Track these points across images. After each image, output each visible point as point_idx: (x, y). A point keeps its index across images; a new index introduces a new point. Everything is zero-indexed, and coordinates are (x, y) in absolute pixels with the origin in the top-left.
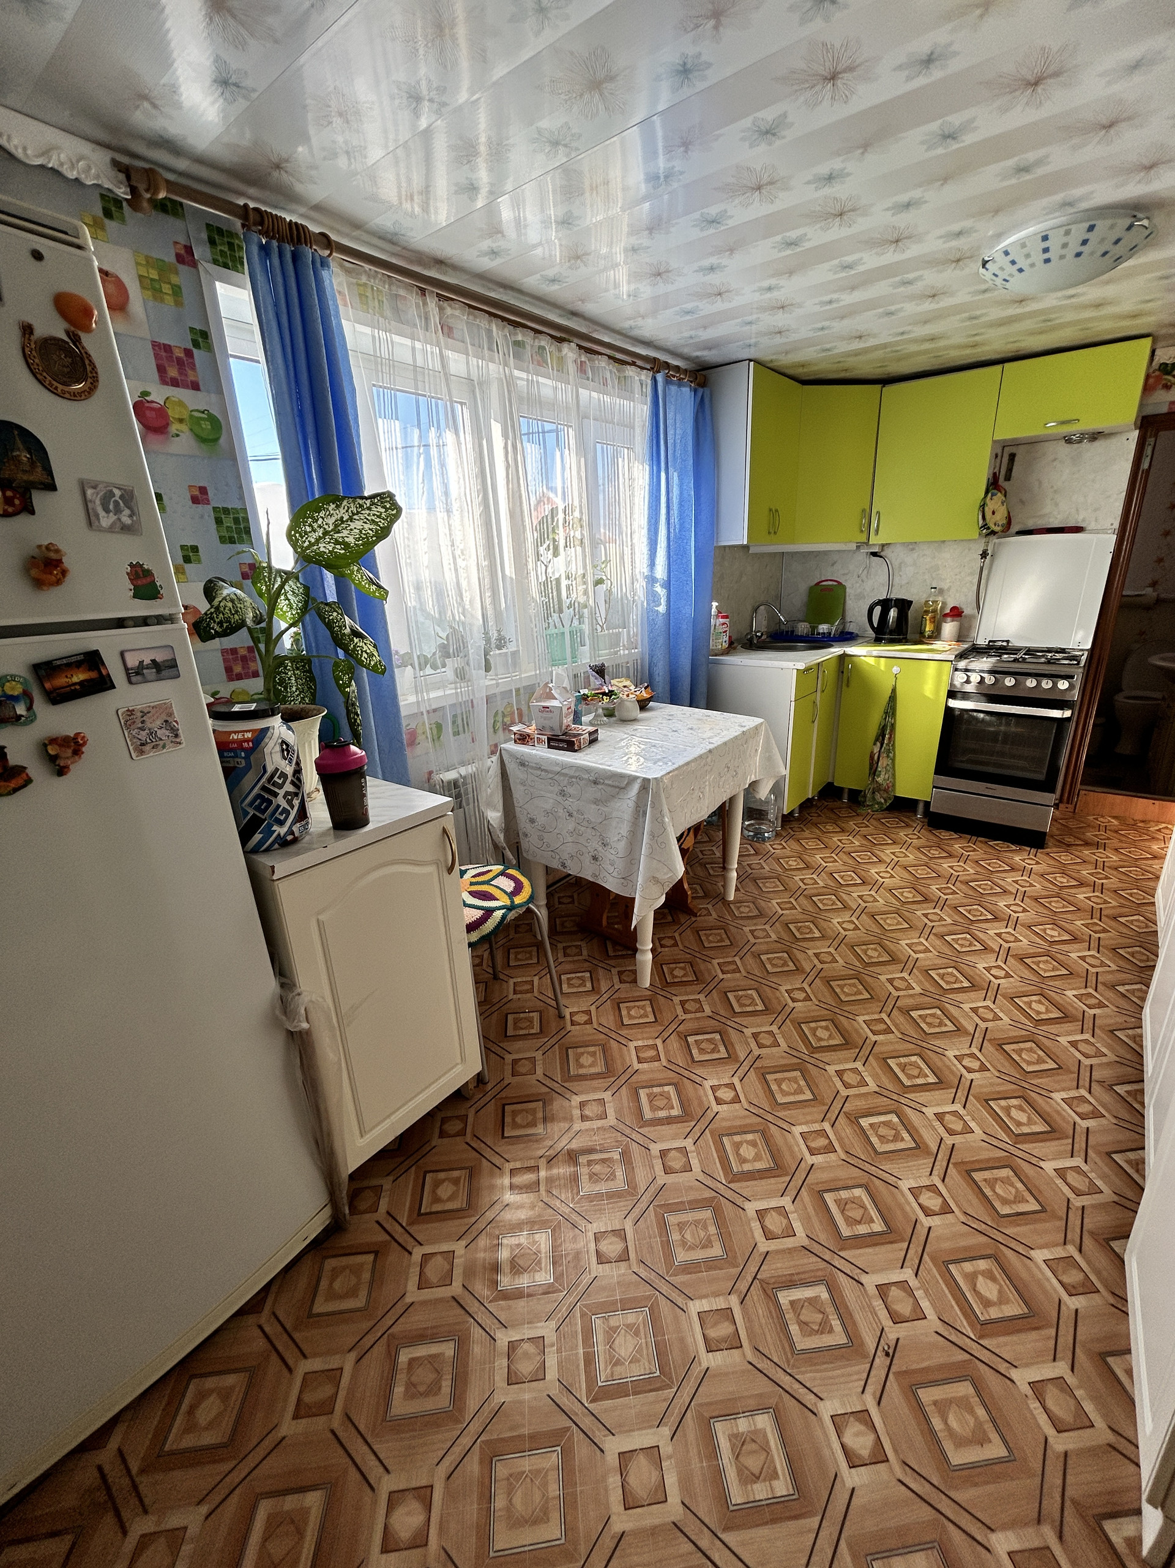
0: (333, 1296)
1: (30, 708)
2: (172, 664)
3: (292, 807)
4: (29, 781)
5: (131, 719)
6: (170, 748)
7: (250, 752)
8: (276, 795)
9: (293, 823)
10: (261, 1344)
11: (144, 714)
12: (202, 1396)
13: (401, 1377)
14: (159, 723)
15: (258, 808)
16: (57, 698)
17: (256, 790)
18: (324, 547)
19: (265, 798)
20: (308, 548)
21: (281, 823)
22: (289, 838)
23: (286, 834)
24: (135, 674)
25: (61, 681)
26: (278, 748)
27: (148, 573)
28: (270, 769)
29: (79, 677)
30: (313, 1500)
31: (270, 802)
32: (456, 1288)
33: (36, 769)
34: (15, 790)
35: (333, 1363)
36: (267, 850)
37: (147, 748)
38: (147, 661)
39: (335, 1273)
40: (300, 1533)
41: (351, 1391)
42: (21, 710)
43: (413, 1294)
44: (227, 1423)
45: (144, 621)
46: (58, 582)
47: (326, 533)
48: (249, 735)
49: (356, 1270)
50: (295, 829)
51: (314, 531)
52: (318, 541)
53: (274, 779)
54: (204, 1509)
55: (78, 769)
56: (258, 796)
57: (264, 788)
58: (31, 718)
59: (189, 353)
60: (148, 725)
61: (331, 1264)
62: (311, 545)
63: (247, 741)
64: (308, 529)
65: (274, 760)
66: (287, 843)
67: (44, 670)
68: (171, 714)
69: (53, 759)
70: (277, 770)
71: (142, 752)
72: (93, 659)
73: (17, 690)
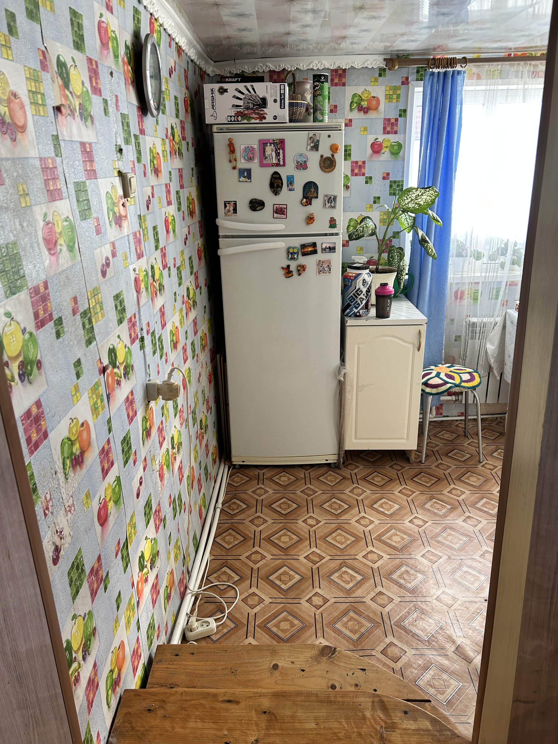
0: (326, 478)
1: (297, 256)
2: (334, 248)
3: (362, 303)
4: (293, 275)
5: (320, 263)
6: (327, 274)
7: (352, 280)
8: (357, 297)
9: (360, 309)
10: (303, 476)
11: (323, 262)
12: (284, 476)
13: (330, 502)
14: (326, 265)
15: (350, 301)
16: (304, 254)
17: (351, 294)
18: (411, 205)
19: (353, 299)
20: (404, 205)
21: (357, 308)
22: (358, 314)
23: (357, 312)
24: (324, 250)
25: (306, 250)
26: (362, 281)
27: (335, 220)
28: (357, 288)
29: (310, 249)
30: (295, 506)
31: (355, 300)
32: (360, 498)
33: (295, 273)
34: (289, 277)
35: (317, 490)
36: (350, 316)
37: (321, 272)
38: (328, 247)
39: (330, 475)
40: (289, 508)
41: (316, 496)
42: (296, 256)
43: (347, 491)
44: (286, 483)
45: (332, 234)
46: (312, 223)
47: (412, 200)
48: (354, 275)
49: (336, 478)
50: (361, 311)
51: (407, 199)
52: (408, 203)
53: (358, 292)
54: (273, 492)
55: (304, 274)
56: (352, 296)
57: (354, 294)
58: (297, 259)
59: (397, 120)
60: (323, 266)
61: (330, 472)
62: (406, 204)
63: (353, 277)
64: (405, 198)
65: (359, 284)
66: (357, 316)
67: (303, 246)
68: (330, 263)
69: (299, 270)
70: (359, 289)
71: (320, 273)
72: (314, 245)
73: (296, 251)
